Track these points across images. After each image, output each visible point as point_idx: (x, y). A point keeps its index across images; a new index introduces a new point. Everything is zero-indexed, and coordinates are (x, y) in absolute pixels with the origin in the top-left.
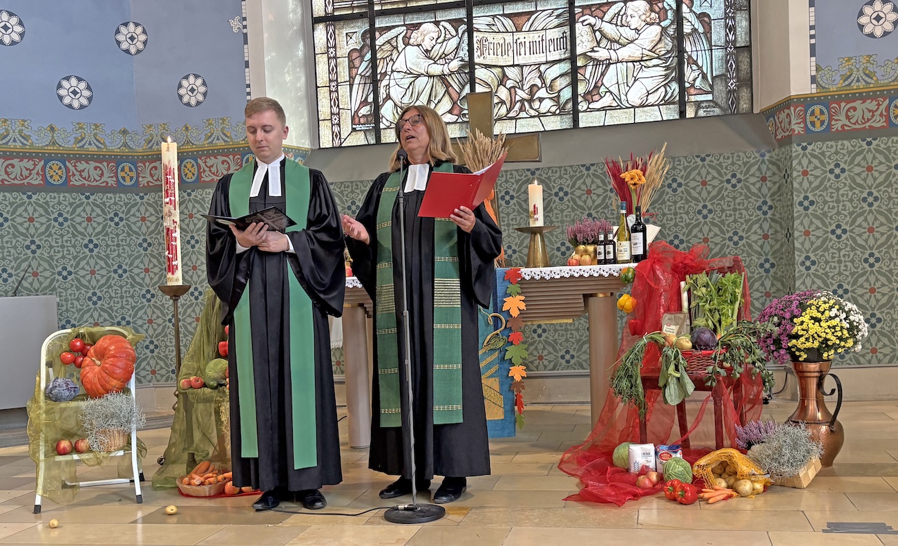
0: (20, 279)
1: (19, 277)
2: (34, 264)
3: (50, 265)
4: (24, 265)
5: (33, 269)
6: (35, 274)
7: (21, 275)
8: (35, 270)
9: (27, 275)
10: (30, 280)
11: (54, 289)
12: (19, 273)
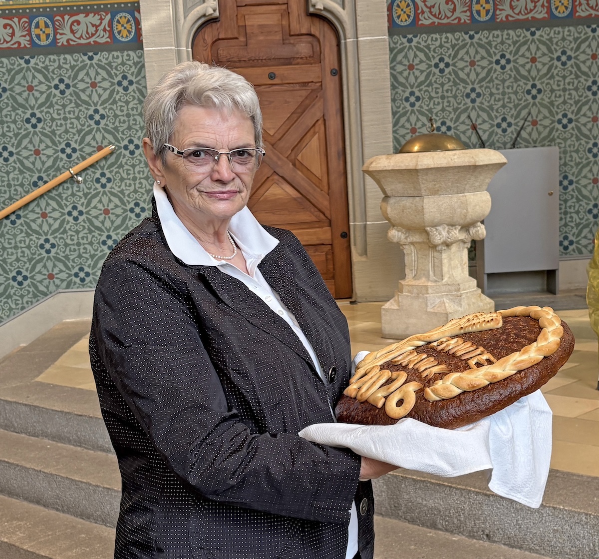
0: (518, 129)
1: (518, 126)
2: (534, 111)
3: (550, 112)
4: (524, 113)
5: (532, 117)
6: (535, 123)
7: (521, 124)
8: (535, 118)
9: (527, 123)
10: (529, 129)
11: (553, 140)
12: (518, 122)
